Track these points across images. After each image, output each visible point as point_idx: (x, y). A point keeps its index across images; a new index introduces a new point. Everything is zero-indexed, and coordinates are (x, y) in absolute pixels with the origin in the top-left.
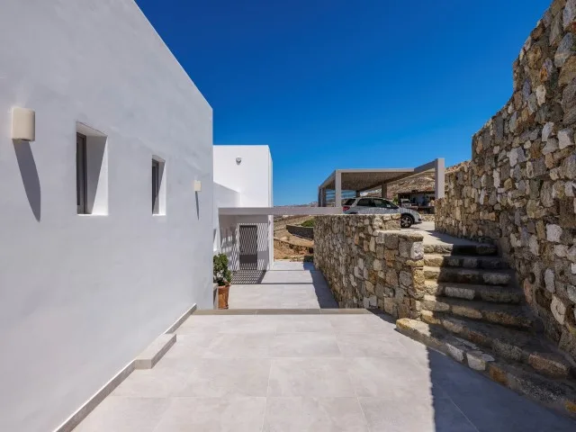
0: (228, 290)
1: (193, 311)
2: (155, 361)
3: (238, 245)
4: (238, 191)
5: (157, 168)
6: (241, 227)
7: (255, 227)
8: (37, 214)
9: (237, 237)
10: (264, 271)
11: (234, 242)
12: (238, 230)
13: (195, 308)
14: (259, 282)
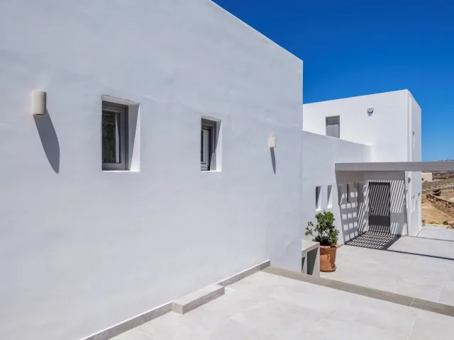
0: (334, 252)
1: (264, 267)
2: (187, 309)
3: (366, 202)
4: (367, 144)
5: (210, 129)
6: (371, 184)
7: (389, 184)
8: (55, 164)
9: (366, 193)
10: (398, 236)
11: (360, 199)
12: (366, 186)
13: (267, 264)
14: (385, 248)
